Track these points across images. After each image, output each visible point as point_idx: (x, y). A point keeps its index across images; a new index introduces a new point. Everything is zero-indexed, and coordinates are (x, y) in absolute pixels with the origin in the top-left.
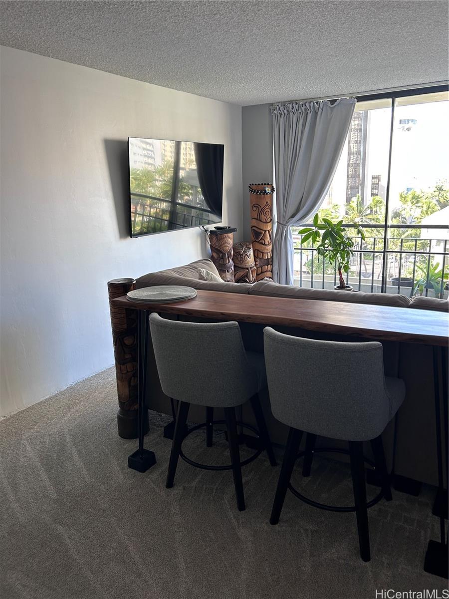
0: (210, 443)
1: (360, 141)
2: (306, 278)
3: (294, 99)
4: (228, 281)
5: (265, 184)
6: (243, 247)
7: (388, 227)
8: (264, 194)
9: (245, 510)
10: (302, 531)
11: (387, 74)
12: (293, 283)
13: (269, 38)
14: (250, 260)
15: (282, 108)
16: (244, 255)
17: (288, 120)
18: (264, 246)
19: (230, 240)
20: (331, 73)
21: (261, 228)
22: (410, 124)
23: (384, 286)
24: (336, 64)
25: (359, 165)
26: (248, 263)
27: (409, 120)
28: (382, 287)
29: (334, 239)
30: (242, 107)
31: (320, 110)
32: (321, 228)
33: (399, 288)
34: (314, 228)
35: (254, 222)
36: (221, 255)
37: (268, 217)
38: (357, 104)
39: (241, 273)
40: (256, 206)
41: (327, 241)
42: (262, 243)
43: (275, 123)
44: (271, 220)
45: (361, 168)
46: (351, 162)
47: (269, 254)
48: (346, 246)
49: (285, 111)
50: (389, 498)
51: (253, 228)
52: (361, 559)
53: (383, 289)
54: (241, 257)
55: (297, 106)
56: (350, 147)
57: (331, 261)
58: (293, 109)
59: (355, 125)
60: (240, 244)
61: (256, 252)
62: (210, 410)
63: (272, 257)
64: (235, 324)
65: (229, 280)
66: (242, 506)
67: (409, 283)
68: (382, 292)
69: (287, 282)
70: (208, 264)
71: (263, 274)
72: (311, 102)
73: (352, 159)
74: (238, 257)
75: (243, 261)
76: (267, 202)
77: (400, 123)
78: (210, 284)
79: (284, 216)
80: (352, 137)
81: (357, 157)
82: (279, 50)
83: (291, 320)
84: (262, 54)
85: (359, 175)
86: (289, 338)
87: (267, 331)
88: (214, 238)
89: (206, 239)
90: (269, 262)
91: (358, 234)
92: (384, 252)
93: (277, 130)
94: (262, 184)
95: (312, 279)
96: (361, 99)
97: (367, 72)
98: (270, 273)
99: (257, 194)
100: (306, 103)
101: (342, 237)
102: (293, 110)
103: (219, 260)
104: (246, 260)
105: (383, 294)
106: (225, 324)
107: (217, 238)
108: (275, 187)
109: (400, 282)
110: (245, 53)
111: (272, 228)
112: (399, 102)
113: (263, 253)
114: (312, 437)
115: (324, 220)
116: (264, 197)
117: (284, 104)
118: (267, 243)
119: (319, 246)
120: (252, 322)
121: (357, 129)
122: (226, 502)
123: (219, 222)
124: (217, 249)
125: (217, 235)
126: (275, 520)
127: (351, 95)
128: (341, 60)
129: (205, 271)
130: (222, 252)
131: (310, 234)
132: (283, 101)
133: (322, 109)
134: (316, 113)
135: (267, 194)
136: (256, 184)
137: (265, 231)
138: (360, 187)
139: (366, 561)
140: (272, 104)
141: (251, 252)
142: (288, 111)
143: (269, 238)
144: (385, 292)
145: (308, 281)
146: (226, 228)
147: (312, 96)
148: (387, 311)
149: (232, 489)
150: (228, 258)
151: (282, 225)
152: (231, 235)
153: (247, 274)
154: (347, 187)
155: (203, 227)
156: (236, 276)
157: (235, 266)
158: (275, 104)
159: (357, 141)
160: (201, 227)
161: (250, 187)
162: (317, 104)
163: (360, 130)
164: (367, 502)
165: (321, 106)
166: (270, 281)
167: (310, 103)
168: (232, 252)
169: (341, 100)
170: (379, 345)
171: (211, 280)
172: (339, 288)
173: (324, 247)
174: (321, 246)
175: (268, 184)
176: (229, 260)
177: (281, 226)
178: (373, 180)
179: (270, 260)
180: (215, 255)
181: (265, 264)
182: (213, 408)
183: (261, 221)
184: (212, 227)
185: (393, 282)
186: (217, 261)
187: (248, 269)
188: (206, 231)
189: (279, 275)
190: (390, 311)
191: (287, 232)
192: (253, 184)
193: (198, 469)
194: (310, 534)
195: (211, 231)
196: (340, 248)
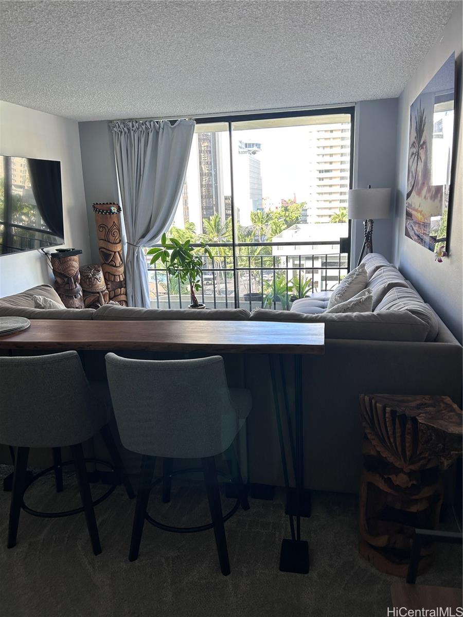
0: (60, 488)
1: (211, 162)
2: (163, 299)
3: (134, 117)
4: (77, 308)
5: (111, 204)
6: (91, 270)
7: (236, 246)
8: (110, 213)
9: (101, 552)
10: (163, 560)
11: (220, 98)
12: (149, 305)
13: (96, 53)
14: (101, 284)
15: (122, 126)
16: (93, 279)
17: (129, 137)
18: (115, 268)
19: (75, 264)
20: (166, 94)
21: (110, 249)
22: (255, 148)
23: (237, 302)
24: (169, 85)
25: (211, 186)
26: (98, 287)
27: (253, 144)
28: (235, 302)
29: (183, 259)
30: (79, 122)
31: (161, 130)
32: (169, 247)
33: (250, 303)
34: (162, 248)
35: (102, 244)
36: (66, 279)
37: (117, 238)
38: (197, 126)
39: (91, 299)
40: (102, 226)
41: (176, 261)
42: (112, 265)
43: (116, 140)
44: (120, 241)
45: (214, 189)
46: (204, 183)
47: (121, 276)
48: (195, 265)
49: (125, 129)
50: (246, 507)
51: (101, 250)
52: (221, 574)
53: (237, 305)
54: (90, 281)
55: (137, 125)
56: (202, 168)
57: (183, 280)
58: (133, 127)
59: (204, 147)
60: (88, 267)
61: (107, 274)
62: (57, 451)
63: (125, 279)
64: (73, 353)
65: (77, 306)
66: (97, 549)
67: (259, 297)
68: (236, 308)
69: (143, 305)
70: (47, 290)
71: (117, 297)
72: (152, 121)
73: (204, 179)
74: (87, 281)
75: (93, 285)
76: (114, 222)
77: (246, 147)
78: (47, 312)
79: (134, 236)
80: (202, 159)
81: (209, 178)
82: (108, 66)
83: (135, 343)
84: (91, 68)
85: (212, 195)
86: (132, 362)
87: (109, 357)
88: (57, 262)
89: (47, 263)
90: (122, 285)
91: (205, 253)
92: (234, 270)
93: (118, 148)
94: (107, 204)
95: (169, 300)
96: (200, 121)
97: (201, 95)
98: (124, 296)
99: (102, 213)
100: (146, 122)
101: (191, 257)
102: (134, 129)
103: (64, 286)
104: (96, 284)
105: (237, 309)
106: (62, 355)
107: (60, 261)
108: (121, 207)
109: (251, 297)
110: (71, 65)
111: (123, 249)
112: (235, 127)
113: (115, 275)
114: (168, 462)
115: (172, 240)
116: (110, 217)
117: (123, 121)
118: (118, 265)
119: (169, 266)
120: (93, 349)
121: (207, 151)
122: (80, 549)
123: (62, 244)
124: (61, 274)
125: (60, 258)
126: (134, 555)
127: (190, 117)
128: (174, 82)
129: (42, 299)
130: (67, 277)
131: (158, 255)
132: (123, 118)
133: (163, 129)
134: (158, 133)
135: (113, 213)
136: (100, 204)
137: (115, 252)
138: (214, 208)
139: (226, 575)
140: (111, 121)
141: (101, 275)
142: (129, 129)
143: (120, 259)
144: (239, 308)
145: (165, 302)
146: (70, 250)
147: (151, 115)
148: (229, 325)
149: (85, 534)
150: (75, 282)
151: (133, 245)
152: (76, 258)
153: (98, 299)
154: (202, 207)
155: (42, 250)
156: (86, 302)
157: (84, 291)
158: (115, 122)
159: (207, 162)
160: (40, 250)
161: (94, 207)
162: (157, 123)
163: (210, 151)
164: (223, 516)
165: (162, 126)
166: (116, 304)
167: (150, 122)
168: (79, 276)
169: (181, 121)
170: (219, 358)
171: (50, 307)
172: (193, 307)
173: (174, 267)
174: (170, 266)
175: (114, 204)
176: (76, 285)
177: (131, 247)
178: (226, 201)
179: (123, 283)
180: (59, 280)
181: (117, 287)
182: (60, 448)
183: (109, 242)
184: (53, 250)
185: (245, 298)
186: (62, 286)
187: (98, 293)
188: (46, 254)
189: (134, 297)
190: (232, 325)
191: (138, 252)
192: (97, 204)
193: (47, 519)
194: (171, 562)
195: (52, 254)
196: (190, 267)
